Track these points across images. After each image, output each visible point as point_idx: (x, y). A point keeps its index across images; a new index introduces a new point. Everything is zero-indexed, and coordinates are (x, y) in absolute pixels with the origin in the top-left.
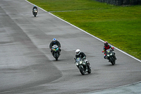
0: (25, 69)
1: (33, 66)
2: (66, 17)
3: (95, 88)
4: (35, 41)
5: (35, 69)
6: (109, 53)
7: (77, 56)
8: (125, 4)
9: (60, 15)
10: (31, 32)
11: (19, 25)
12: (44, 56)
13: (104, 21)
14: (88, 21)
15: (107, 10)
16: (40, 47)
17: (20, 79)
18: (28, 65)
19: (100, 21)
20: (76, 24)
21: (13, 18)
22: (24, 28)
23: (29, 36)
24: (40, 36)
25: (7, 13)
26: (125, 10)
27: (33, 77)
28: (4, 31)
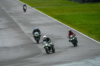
0: (16, 48)
1: (22, 45)
2: (45, 11)
3: (65, 61)
4: (23, 28)
5: (22, 47)
6: (72, 38)
7: (44, 41)
8: (87, 2)
9: (40, 10)
10: (20, 21)
11: (11, 17)
12: (30, 39)
13: (72, 13)
14: (60, 14)
15: (74, 6)
16: (26, 32)
17: (12, 55)
18: (18, 45)
19: (69, 14)
20: (52, 16)
21: (7, 12)
22: (15, 19)
23: (19, 24)
24: (27, 24)
25: (3, 8)
26: (87, 6)
27: (21, 53)
28: (1, 21)
